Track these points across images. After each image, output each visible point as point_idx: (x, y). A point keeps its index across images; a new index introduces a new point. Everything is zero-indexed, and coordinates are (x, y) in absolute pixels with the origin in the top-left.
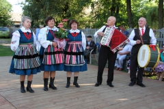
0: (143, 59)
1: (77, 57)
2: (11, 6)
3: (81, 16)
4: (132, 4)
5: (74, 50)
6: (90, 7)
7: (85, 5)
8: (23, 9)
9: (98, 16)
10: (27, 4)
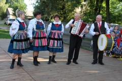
0: (102, 45)
1: (58, 42)
2: (26, 6)
3: (73, 14)
4: (110, 7)
5: (56, 37)
6: (80, 8)
7: (76, 7)
8: (34, 8)
9: (85, 14)
10: (37, 4)
